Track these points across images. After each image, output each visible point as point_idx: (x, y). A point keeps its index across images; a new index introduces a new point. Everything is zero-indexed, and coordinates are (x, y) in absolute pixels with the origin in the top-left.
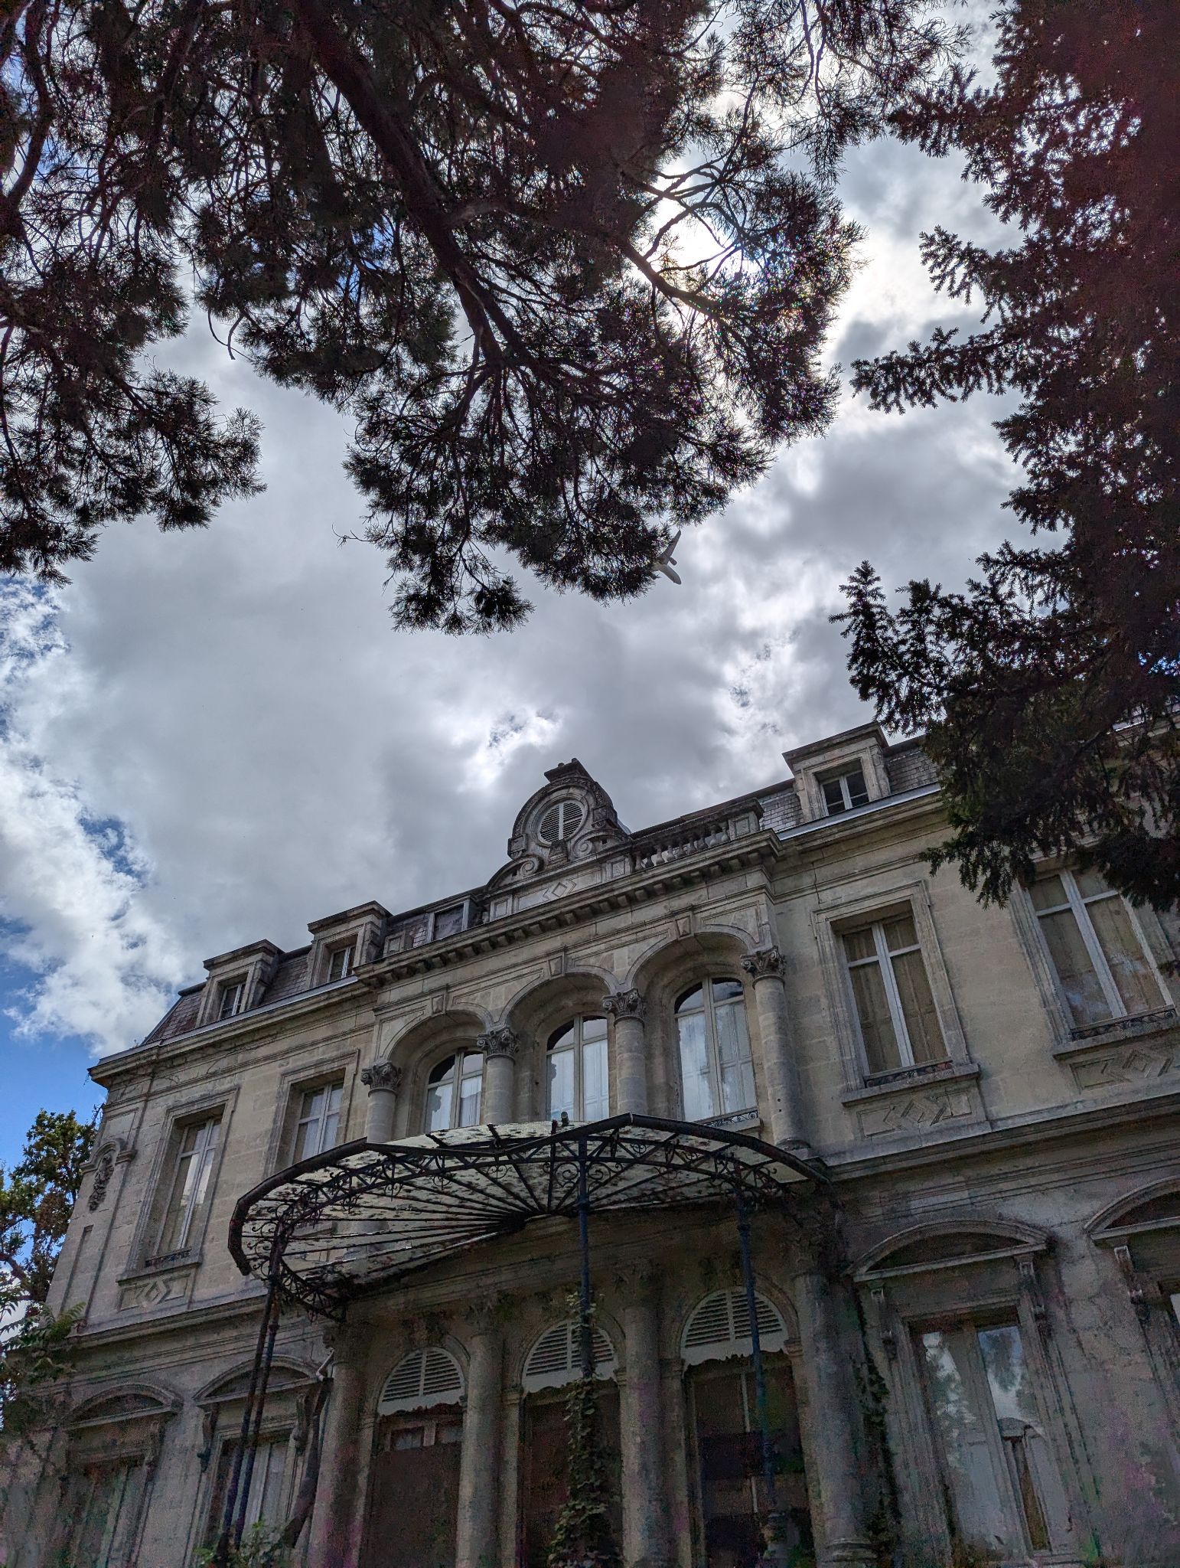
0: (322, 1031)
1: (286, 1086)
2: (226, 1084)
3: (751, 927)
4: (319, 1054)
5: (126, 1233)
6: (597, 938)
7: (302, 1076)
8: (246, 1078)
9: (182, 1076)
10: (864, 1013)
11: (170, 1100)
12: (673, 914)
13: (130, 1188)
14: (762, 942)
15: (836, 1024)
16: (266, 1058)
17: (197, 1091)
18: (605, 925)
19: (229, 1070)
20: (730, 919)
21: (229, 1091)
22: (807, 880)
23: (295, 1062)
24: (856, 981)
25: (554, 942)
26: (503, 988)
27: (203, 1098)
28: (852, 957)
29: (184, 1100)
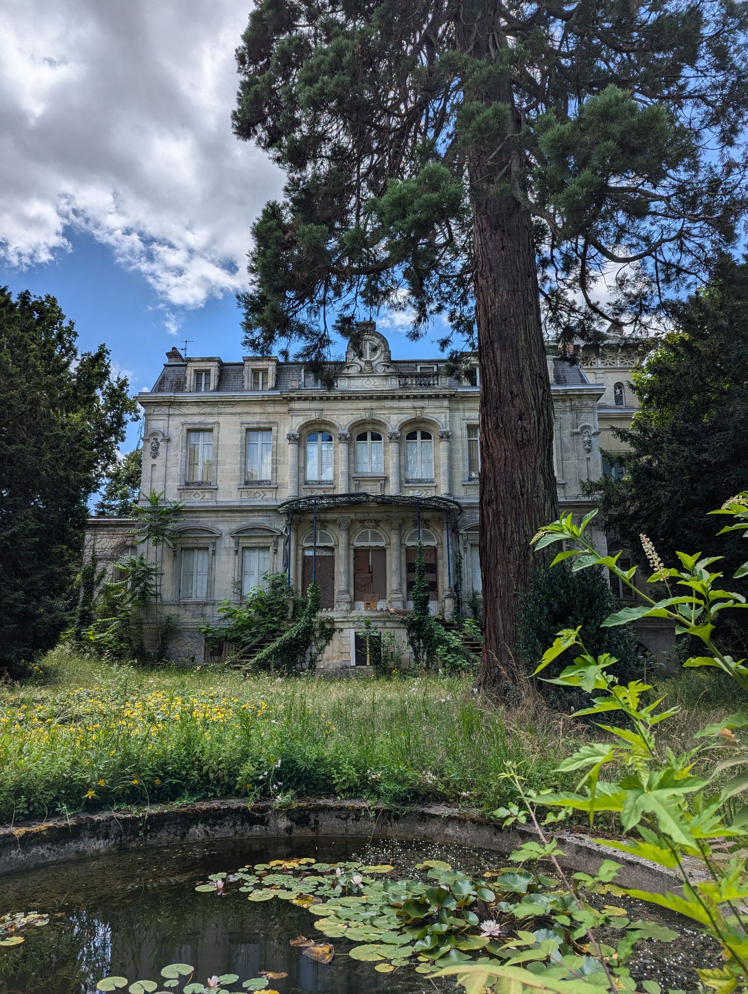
0: (257, 409)
1: (244, 428)
2: (211, 420)
3: (443, 421)
4: (257, 418)
5: (176, 471)
6: (385, 408)
7: (251, 426)
8: (221, 419)
9: (185, 410)
10: (470, 456)
11: (183, 419)
12: (415, 408)
13: (172, 452)
14: (446, 427)
15: (463, 460)
16: (231, 414)
17: (197, 419)
18: (388, 403)
19: (212, 414)
20: (435, 416)
21: (214, 423)
22: (461, 406)
23: (246, 419)
24: (469, 445)
25: (367, 404)
26: (345, 417)
27: (200, 423)
28: (469, 437)
29: (189, 421)
